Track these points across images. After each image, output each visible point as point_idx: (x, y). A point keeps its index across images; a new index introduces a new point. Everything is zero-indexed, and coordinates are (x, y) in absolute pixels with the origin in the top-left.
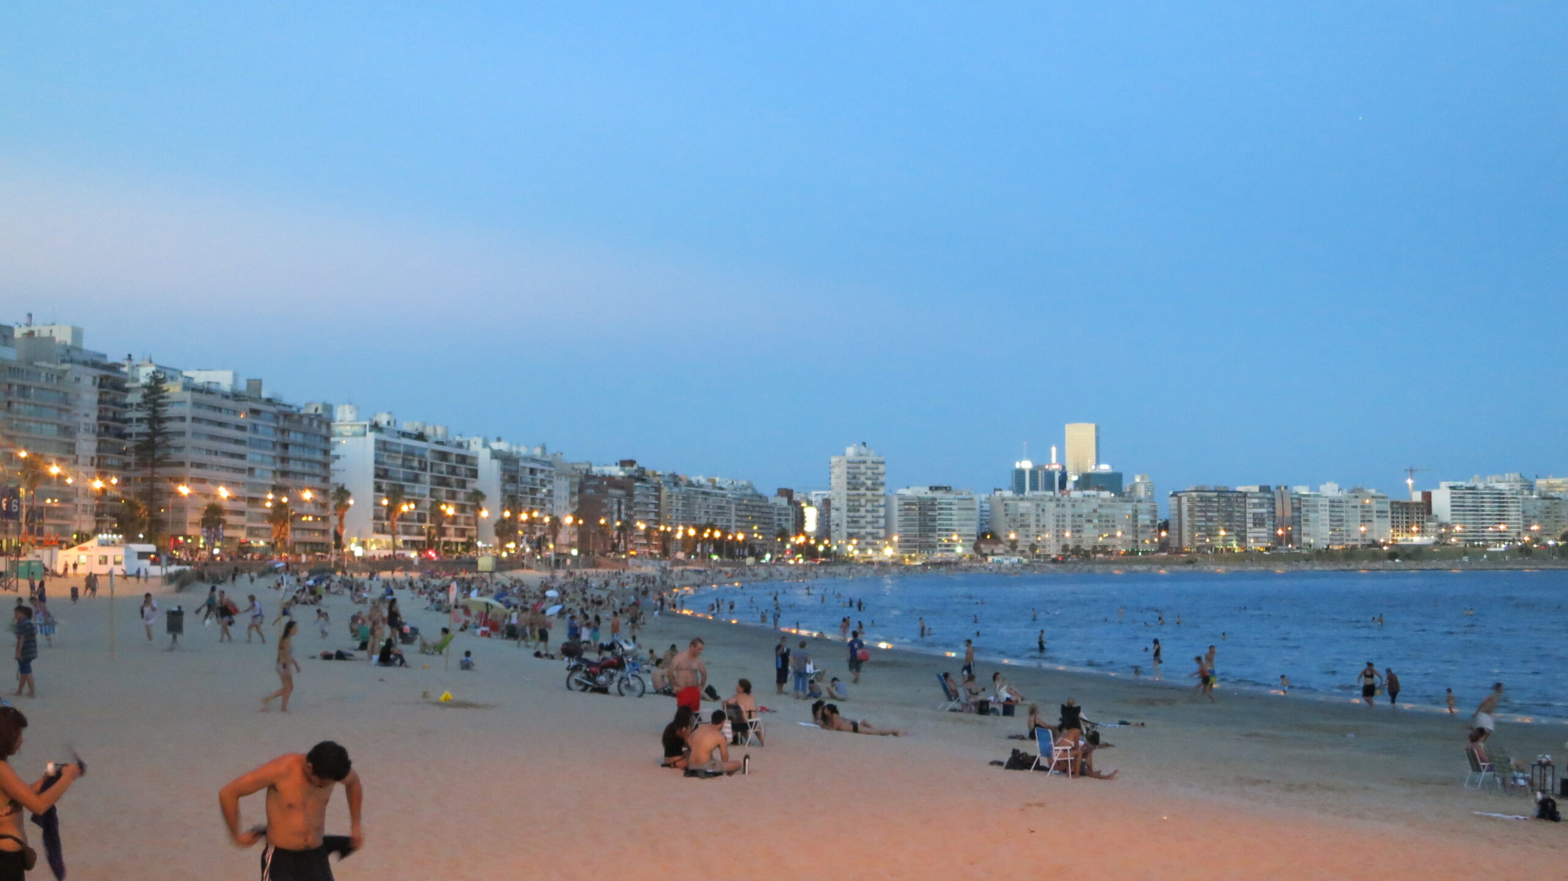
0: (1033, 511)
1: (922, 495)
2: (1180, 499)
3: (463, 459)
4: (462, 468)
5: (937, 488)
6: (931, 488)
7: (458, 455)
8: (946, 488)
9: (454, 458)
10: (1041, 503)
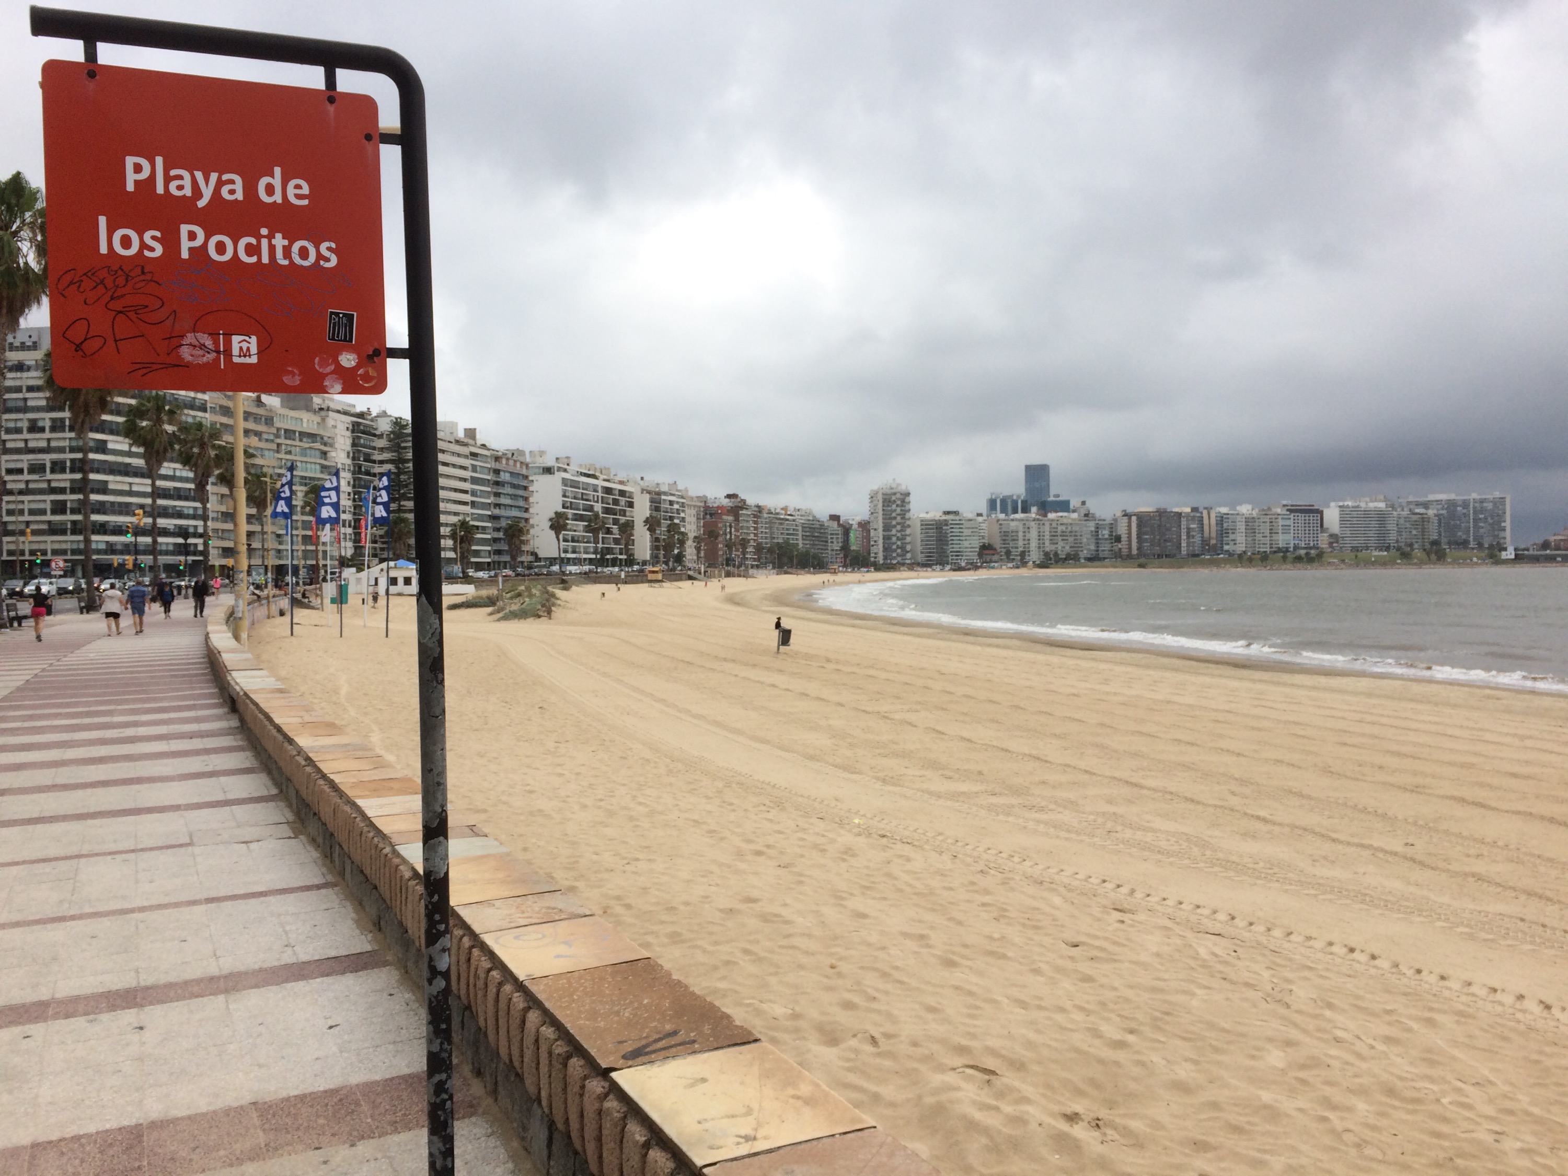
0: (1021, 529)
1: (938, 518)
2: (1130, 519)
3: (622, 493)
4: (623, 500)
7: (620, 491)
9: (617, 492)
10: (1027, 523)
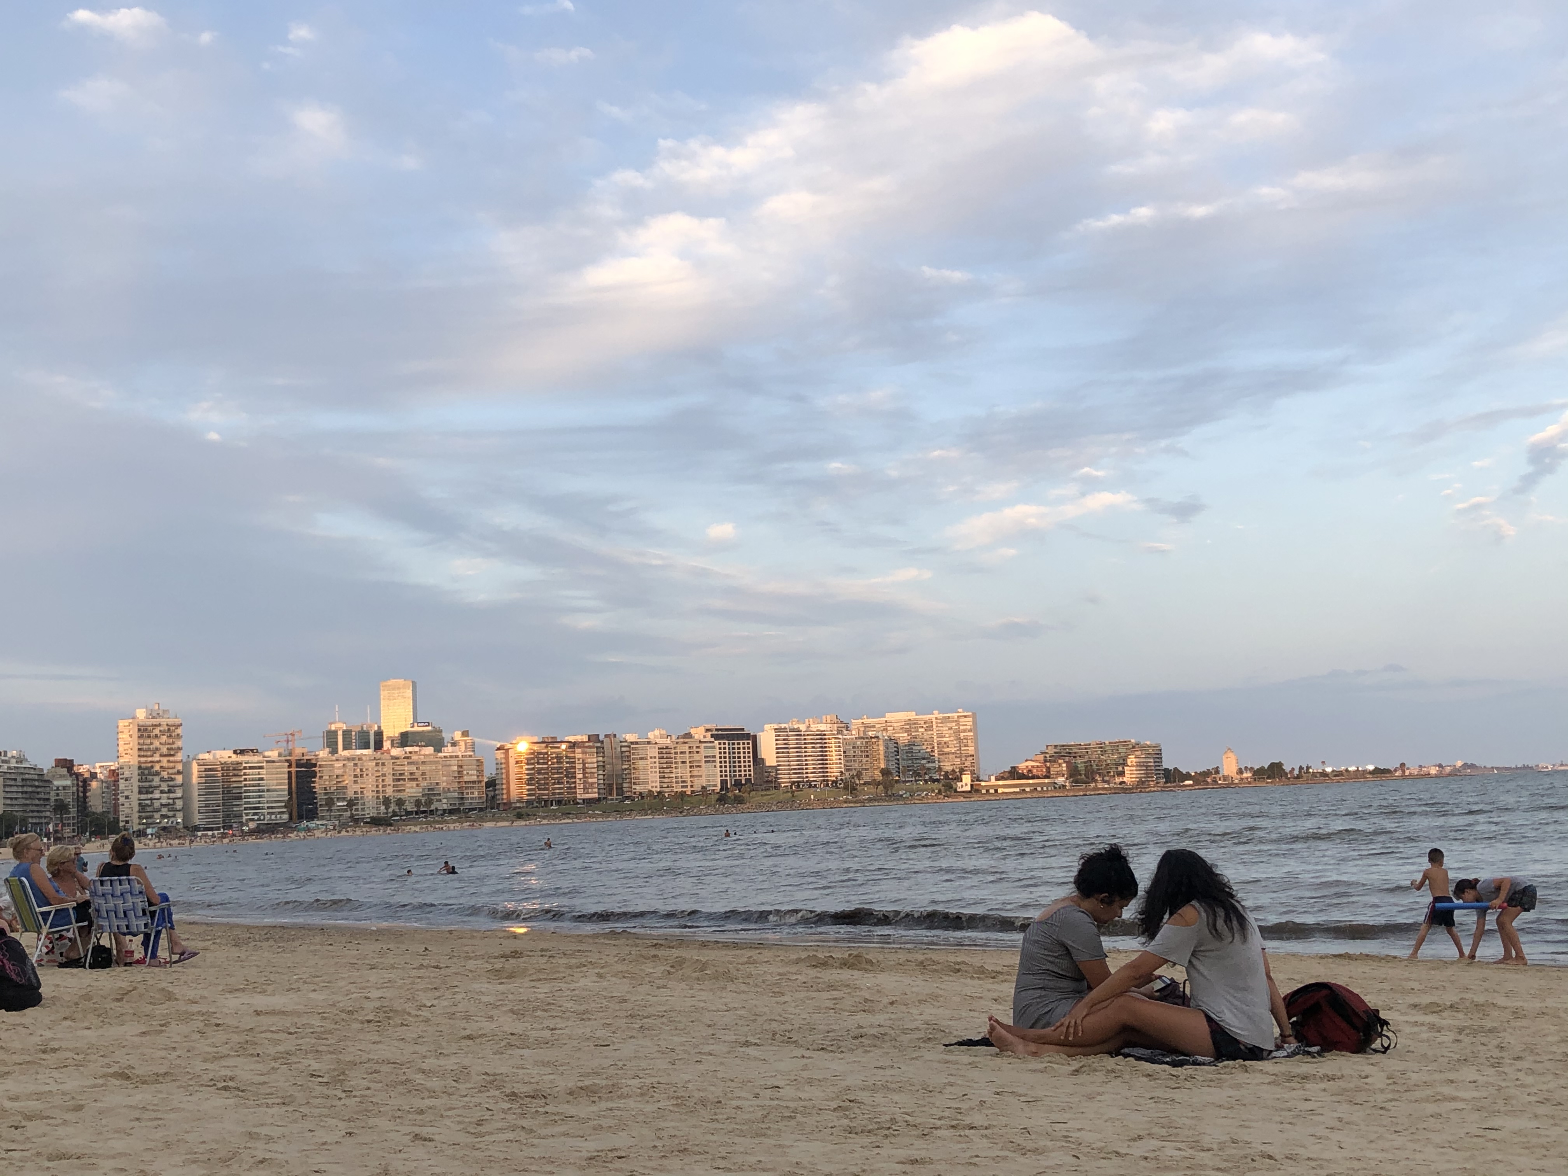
1: (225, 759)
2: (507, 752)
5: (242, 752)
6: (235, 752)
8: (252, 751)
10: (359, 763)
